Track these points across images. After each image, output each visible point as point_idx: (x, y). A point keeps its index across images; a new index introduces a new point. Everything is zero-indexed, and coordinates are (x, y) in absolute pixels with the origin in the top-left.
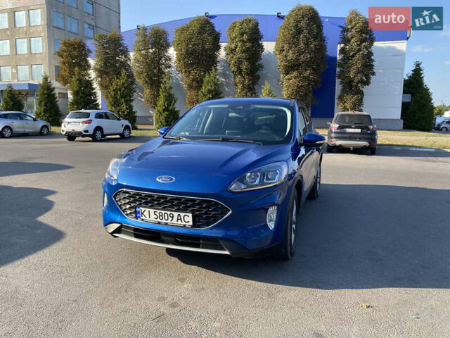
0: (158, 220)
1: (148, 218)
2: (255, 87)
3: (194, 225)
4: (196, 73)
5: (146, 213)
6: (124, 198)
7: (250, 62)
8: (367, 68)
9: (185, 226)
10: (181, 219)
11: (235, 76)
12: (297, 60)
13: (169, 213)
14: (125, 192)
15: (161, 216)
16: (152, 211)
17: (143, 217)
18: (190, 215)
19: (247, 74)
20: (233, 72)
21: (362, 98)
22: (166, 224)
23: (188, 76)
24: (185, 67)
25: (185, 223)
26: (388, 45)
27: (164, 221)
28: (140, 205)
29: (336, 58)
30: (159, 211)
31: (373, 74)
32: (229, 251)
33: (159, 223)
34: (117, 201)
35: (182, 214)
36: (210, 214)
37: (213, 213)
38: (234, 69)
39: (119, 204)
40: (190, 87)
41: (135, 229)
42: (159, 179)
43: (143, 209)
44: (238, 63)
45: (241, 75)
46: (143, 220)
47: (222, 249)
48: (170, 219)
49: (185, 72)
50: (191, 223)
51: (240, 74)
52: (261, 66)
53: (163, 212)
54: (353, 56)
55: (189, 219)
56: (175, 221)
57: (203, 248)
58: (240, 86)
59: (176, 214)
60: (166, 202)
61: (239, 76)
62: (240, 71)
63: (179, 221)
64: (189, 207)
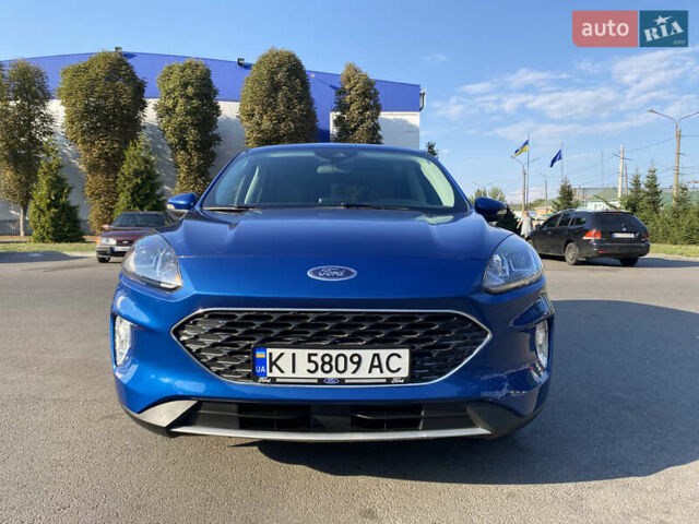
0: (320, 374)
1: (288, 373)
2: (209, 170)
3: (412, 377)
4: (103, 145)
5: (285, 363)
6: (213, 331)
7: (199, 131)
9: (389, 380)
10: (380, 366)
11: (175, 151)
12: (276, 131)
13: (349, 353)
14: (213, 316)
15: (327, 363)
16: (302, 354)
17: (276, 373)
18: (405, 353)
19: (196, 148)
20: (171, 145)
22: (342, 381)
23: (88, 151)
24: (84, 133)
25: (389, 375)
26: (398, 117)
27: (334, 375)
28: (263, 345)
29: (329, 132)
30: (321, 352)
32: (488, 423)
33: (321, 381)
34: (184, 343)
35: (384, 354)
36: (447, 346)
37: (454, 343)
38: (173, 140)
39: (194, 348)
40: (93, 168)
41: (242, 408)
42: (316, 273)
43: (276, 352)
44: (181, 130)
45: (186, 150)
46: (273, 380)
47: (471, 425)
48: (352, 367)
49: (84, 142)
50: (405, 373)
51: (184, 148)
52: (218, 138)
53: (334, 353)
54: (355, 129)
55: (400, 362)
56: (363, 373)
57: (425, 428)
58: (184, 168)
59: (367, 355)
60: (340, 328)
61: (182, 152)
62: (183, 144)
63: (376, 372)
64: (401, 333)
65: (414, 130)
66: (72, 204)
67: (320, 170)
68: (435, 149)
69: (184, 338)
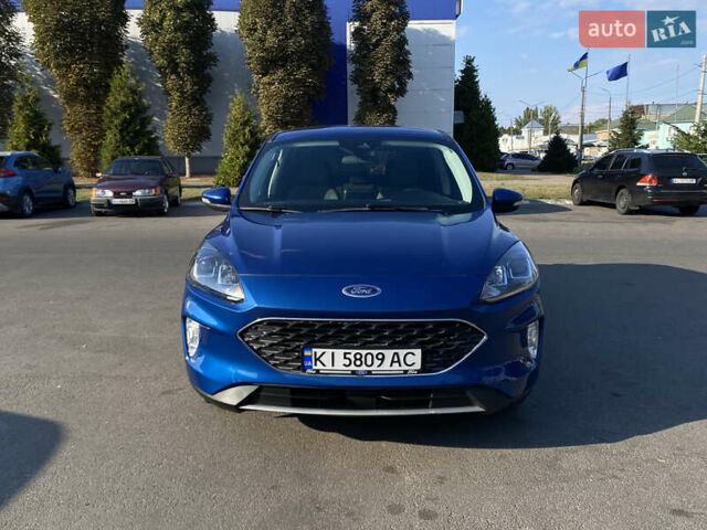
0: (353, 367)
1: (329, 366)
2: (204, 97)
3: (424, 369)
4: (81, 69)
5: (326, 359)
6: (270, 335)
7: (192, 49)
8: (400, 66)
9: (406, 372)
10: (399, 361)
11: (164, 75)
12: (282, 48)
13: (375, 352)
14: (270, 323)
15: (359, 359)
16: (339, 353)
17: (319, 366)
18: (418, 352)
19: (189, 72)
20: (159, 69)
21: (394, 118)
22: (369, 372)
23: (63, 77)
24: (57, 56)
25: (407, 368)
27: (364, 368)
28: (310, 346)
29: (345, 46)
30: (354, 352)
31: (410, 76)
32: (483, 404)
33: (354, 372)
34: (248, 342)
35: (402, 352)
36: (452, 345)
37: (457, 343)
38: (162, 61)
39: (256, 346)
40: (71, 98)
41: (294, 391)
42: (348, 291)
43: (319, 351)
44: (170, 52)
45: (178, 75)
46: (318, 371)
47: (470, 404)
48: (377, 362)
49: (58, 66)
50: (418, 366)
51: (174, 71)
52: (213, 59)
53: (364, 352)
54: (377, 45)
55: (415, 358)
56: (386, 366)
57: (434, 407)
58: (176, 95)
59: (389, 354)
60: (368, 333)
61: (173, 77)
62: (173, 66)
63: (396, 366)
64: (414, 337)
65: (448, 45)
66: (54, 143)
67: (345, 160)
68: (475, 64)
69: (247, 339)
